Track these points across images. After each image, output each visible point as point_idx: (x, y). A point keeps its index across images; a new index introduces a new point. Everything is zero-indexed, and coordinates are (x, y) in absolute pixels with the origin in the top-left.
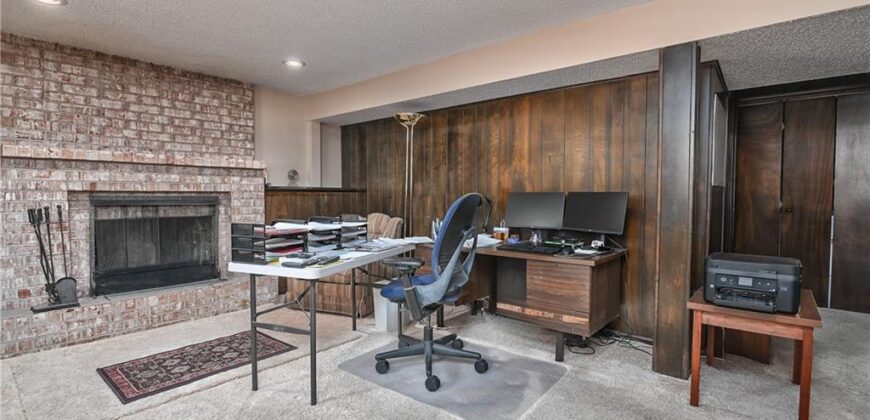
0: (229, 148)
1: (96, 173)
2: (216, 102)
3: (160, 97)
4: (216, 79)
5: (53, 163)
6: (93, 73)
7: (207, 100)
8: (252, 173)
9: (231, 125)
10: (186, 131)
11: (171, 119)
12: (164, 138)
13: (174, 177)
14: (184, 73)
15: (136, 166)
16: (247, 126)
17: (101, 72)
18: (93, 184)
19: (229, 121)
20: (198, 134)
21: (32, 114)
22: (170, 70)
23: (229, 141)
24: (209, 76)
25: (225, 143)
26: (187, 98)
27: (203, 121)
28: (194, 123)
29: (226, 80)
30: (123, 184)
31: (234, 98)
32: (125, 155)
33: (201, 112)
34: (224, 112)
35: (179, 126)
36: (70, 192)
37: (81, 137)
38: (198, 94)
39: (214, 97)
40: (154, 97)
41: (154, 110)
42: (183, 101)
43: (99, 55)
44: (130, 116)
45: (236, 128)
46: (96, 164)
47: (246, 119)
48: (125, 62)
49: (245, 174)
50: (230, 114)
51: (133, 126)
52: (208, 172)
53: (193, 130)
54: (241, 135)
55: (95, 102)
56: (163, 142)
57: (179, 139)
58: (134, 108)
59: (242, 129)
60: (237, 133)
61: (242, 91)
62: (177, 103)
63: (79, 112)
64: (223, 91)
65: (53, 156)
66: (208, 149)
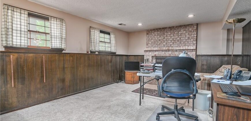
0: (188, 44)
1: (156, 53)
2: (185, 32)
3: (171, 34)
4: (185, 25)
5: (150, 51)
6: (159, 33)
7: (182, 32)
8: (191, 51)
9: (189, 37)
10: (176, 41)
11: (173, 39)
12: (171, 43)
13: (170, 53)
14: (177, 27)
15: (162, 51)
16: (194, 36)
17: (160, 32)
18: (155, 55)
19: (188, 36)
20: (179, 41)
21: (150, 43)
22: (173, 27)
23: (188, 42)
24: (183, 25)
25: (187, 42)
26: (177, 33)
27: (181, 38)
28: (178, 39)
29: (188, 25)
30: (160, 54)
31: (190, 29)
32: (160, 49)
33: (181, 35)
34: (187, 34)
35: (175, 40)
36: (152, 56)
37: (157, 46)
38: (180, 31)
39: (184, 31)
40: (169, 35)
41: (170, 37)
42: (176, 34)
43: (160, 29)
44: (165, 40)
45: (190, 38)
46: (156, 51)
47: (194, 35)
48: (164, 28)
49: (189, 51)
50: (189, 34)
51: (165, 42)
52: (178, 51)
53: (178, 40)
54: (192, 40)
55: (159, 38)
56: (171, 45)
57: (175, 43)
58: (166, 38)
59: (192, 38)
60: (191, 39)
61: (193, 26)
62: (175, 35)
63: (156, 41)
64: (187, 28)
65: (149, 50)
66: (182, 45)
